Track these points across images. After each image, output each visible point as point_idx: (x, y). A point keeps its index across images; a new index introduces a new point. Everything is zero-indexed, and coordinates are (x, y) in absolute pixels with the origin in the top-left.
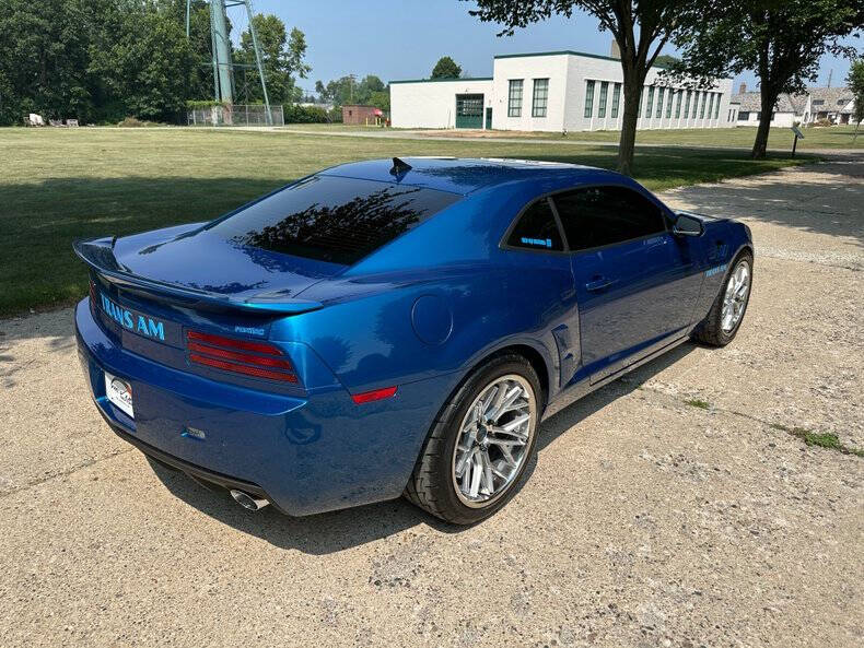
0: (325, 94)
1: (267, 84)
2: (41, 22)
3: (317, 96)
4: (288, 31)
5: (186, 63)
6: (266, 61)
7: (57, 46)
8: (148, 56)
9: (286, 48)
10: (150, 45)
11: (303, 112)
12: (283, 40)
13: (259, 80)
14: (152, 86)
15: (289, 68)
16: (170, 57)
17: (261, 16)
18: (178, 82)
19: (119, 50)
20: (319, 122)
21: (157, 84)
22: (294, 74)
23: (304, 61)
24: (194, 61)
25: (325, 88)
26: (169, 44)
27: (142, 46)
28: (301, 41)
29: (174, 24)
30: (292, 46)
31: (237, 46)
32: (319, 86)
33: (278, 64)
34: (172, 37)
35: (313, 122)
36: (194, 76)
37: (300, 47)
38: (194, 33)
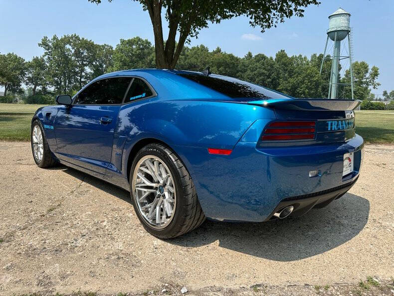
0: (388, 97)
1: (354, 92)
2: (265, 72)
3: (383, 98)
4: (370, 68)
5: (317, 84)
6: (356, 82)
7: (269, 80)
8: (302, 82)
9: (368, 75)
10: (304, 78)
11: (372, 105)
12: (367, 72)
13: (350, 90)
14: (301, 94)
15: (367, 85)
16: (311, 82)
17: (357, 62)
18: (312, 92)
19: (291, 80)
20: (380, 110)
21: (304, 93)
22: (371, 87)
23: (376, 81)
24: (320, 83)
25: (389, 94)
26: (312, 77)
27: (300, 78)
28: (376, 72)
29: (315, 69)
30: (371, 74)
31: (343, 76)
32: (385, 93)
33: (362, 83)
34: (314, 74)
35: (377, 109)
36: (320, 89)
37: (375, 74)
38: (323, 72)
